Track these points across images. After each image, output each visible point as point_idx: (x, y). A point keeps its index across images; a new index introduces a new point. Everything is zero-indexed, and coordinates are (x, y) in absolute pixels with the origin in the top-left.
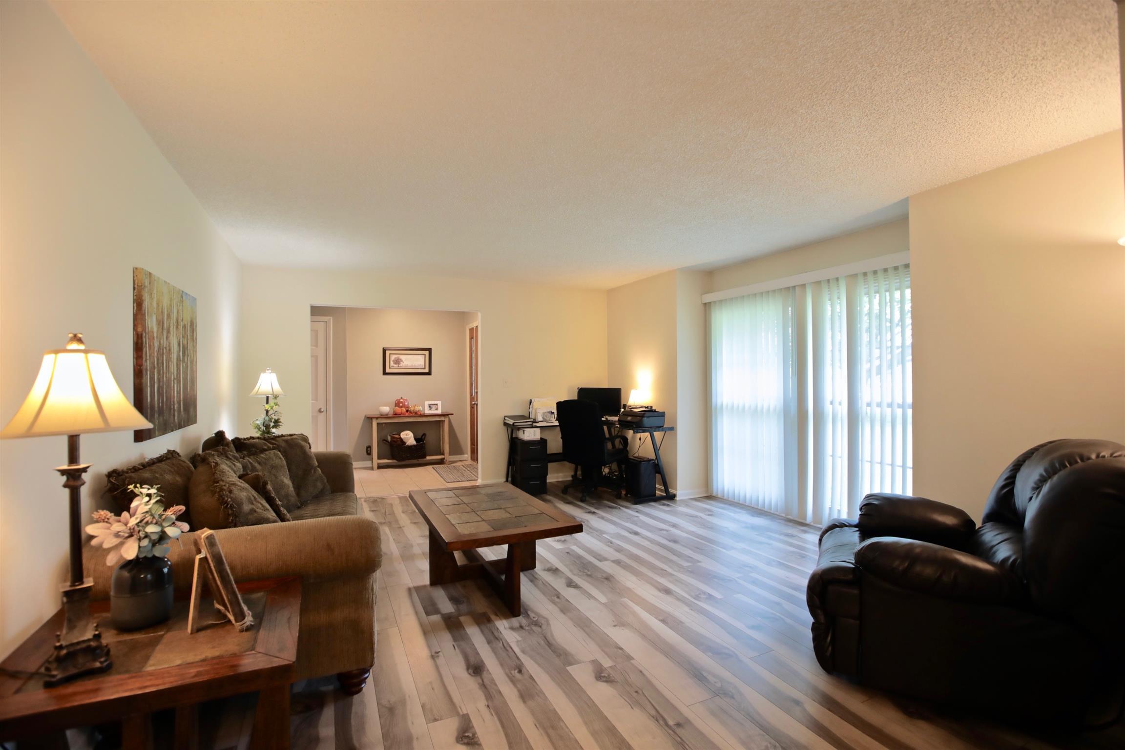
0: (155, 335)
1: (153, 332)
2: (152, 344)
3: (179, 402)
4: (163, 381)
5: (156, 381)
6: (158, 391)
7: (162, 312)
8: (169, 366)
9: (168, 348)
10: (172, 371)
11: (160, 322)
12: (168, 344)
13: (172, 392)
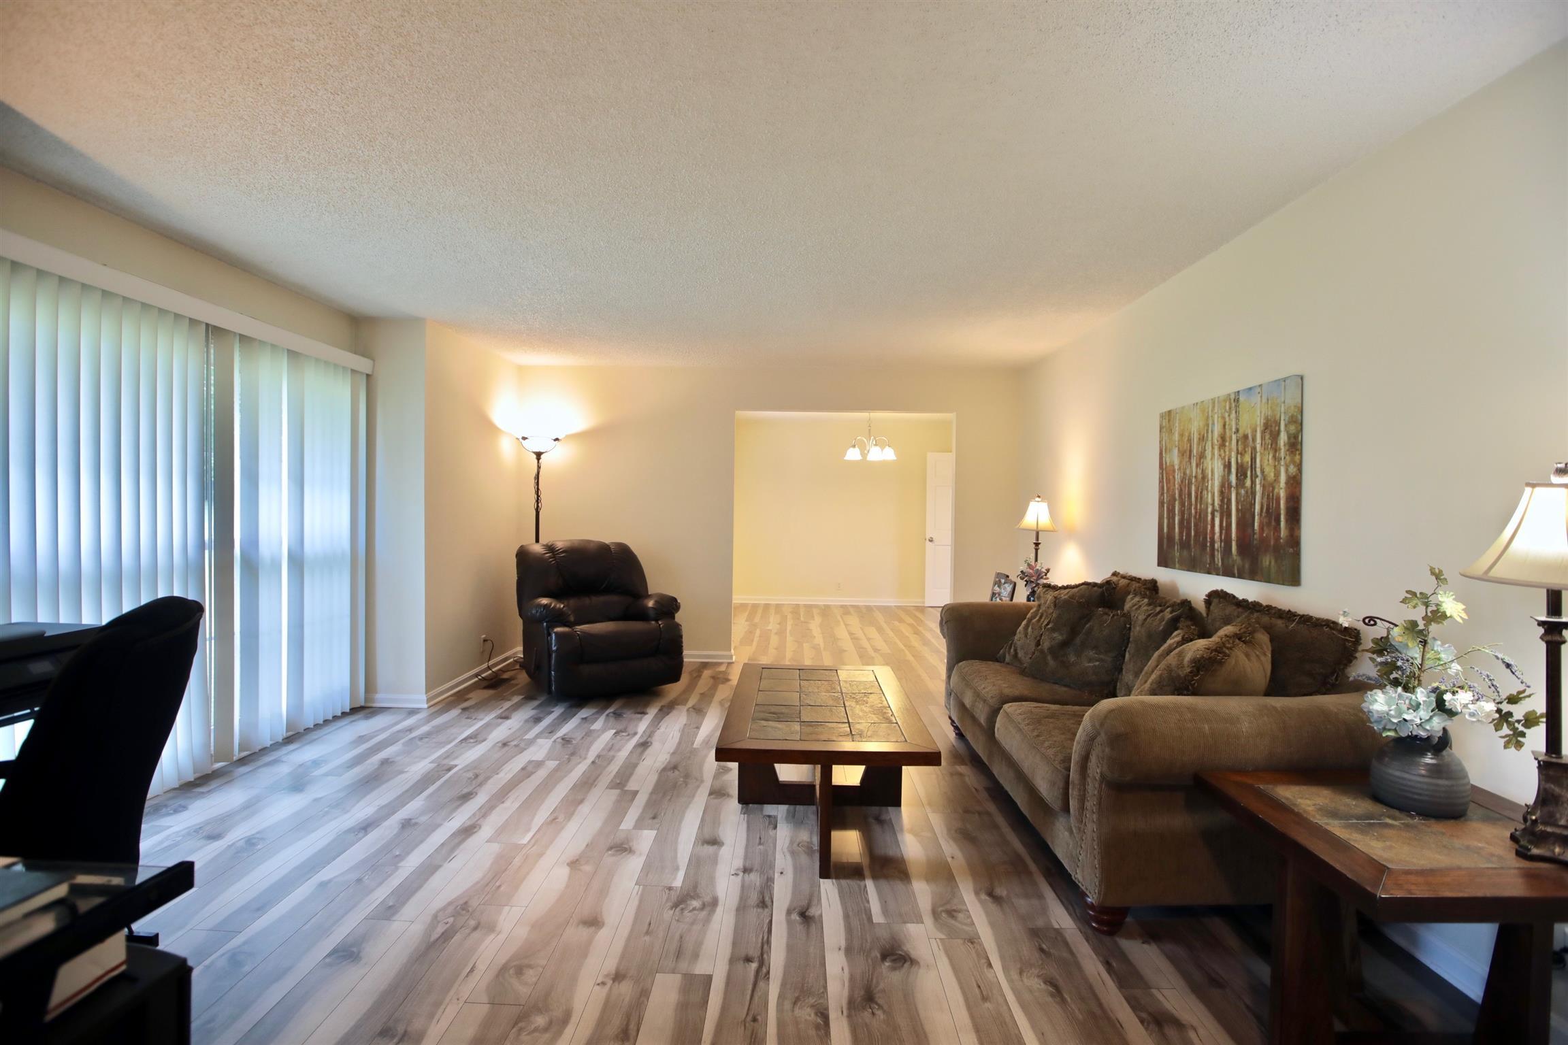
0: (1176, 467)
1: (1173, 466)
2: (1171, 477)
3: (1227, 542)
4: (1190, 514)
5: (1177, 512)
6: (1181, 522)
7: (1189, 440)
8: (1201, 498)
9: (1200, 476)
10: (1210, 501)
11: (1185, 452)
12: (1199, 471)
13: (1209, 527)
